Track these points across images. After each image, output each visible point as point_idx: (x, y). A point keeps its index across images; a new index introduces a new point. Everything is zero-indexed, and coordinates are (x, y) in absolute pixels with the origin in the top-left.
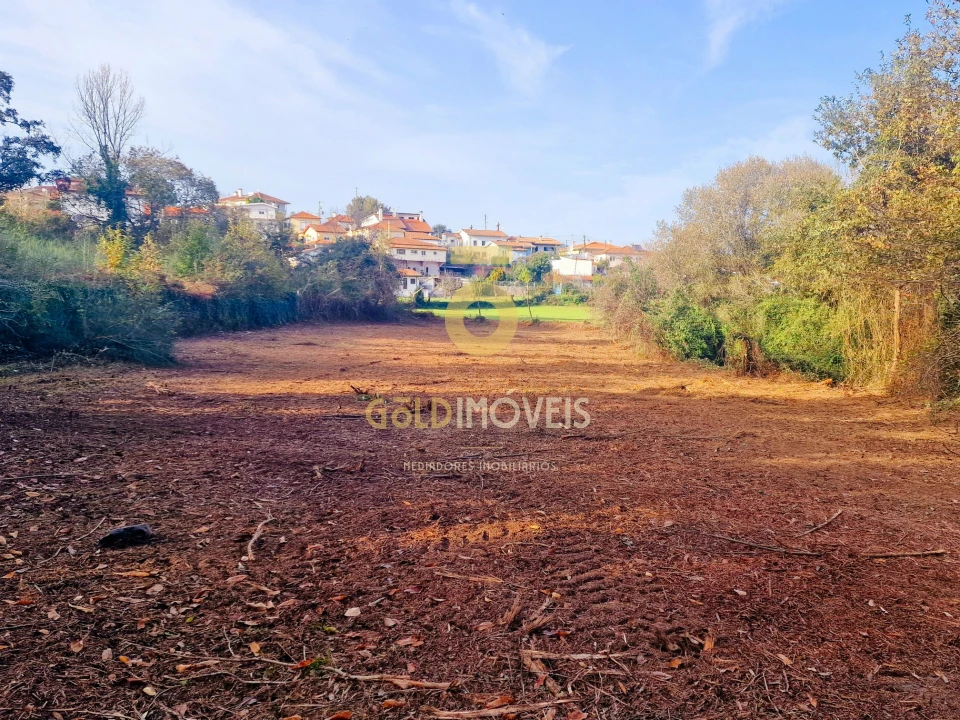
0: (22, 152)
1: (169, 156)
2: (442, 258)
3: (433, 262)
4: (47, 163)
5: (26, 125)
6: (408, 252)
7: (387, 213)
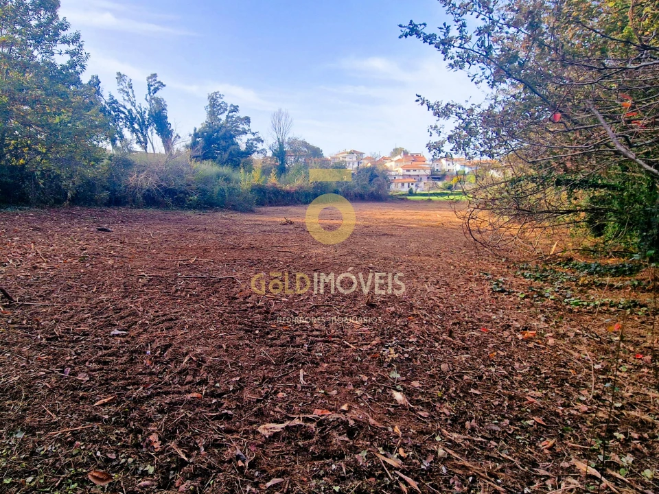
0: (252, 143)
1: (301, 139)
2: (428, 172)
3: (424, 175)
4: (260, 146)
5: (253, 134)
6: (412, 171)
7: (406, 153)
